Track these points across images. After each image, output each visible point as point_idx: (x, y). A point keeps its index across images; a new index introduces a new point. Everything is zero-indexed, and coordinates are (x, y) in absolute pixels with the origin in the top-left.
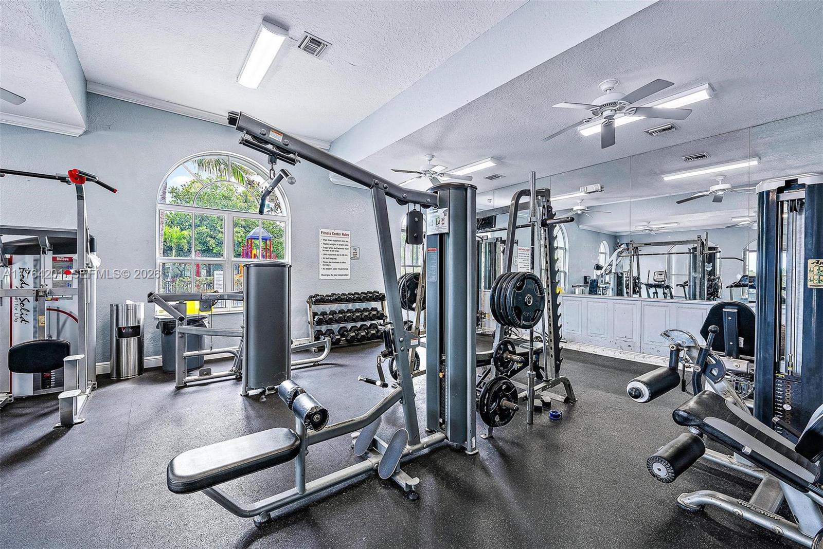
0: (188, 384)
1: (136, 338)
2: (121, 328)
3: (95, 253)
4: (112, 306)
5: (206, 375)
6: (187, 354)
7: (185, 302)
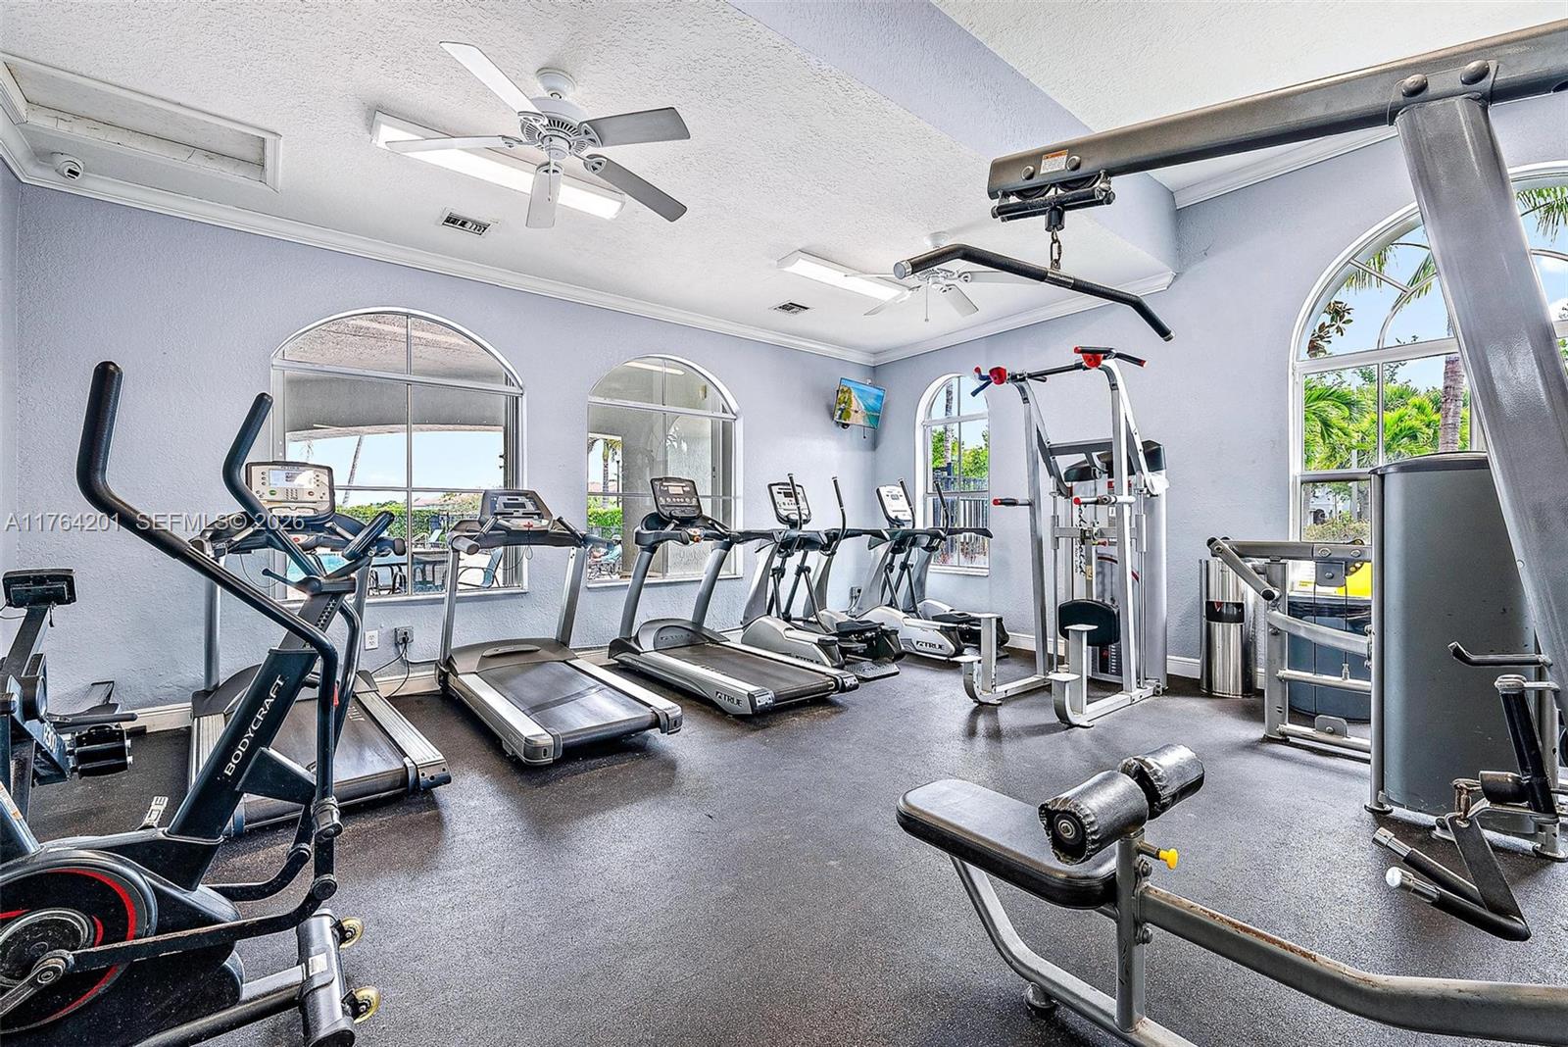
0: (1292, 739)
1: (1239, 625)
2: (1213, 603)
3: (1163, 472)
4: (1200, 561)
5: (1332, 733)
6: (1287, 672)
7: (1282, 561)
